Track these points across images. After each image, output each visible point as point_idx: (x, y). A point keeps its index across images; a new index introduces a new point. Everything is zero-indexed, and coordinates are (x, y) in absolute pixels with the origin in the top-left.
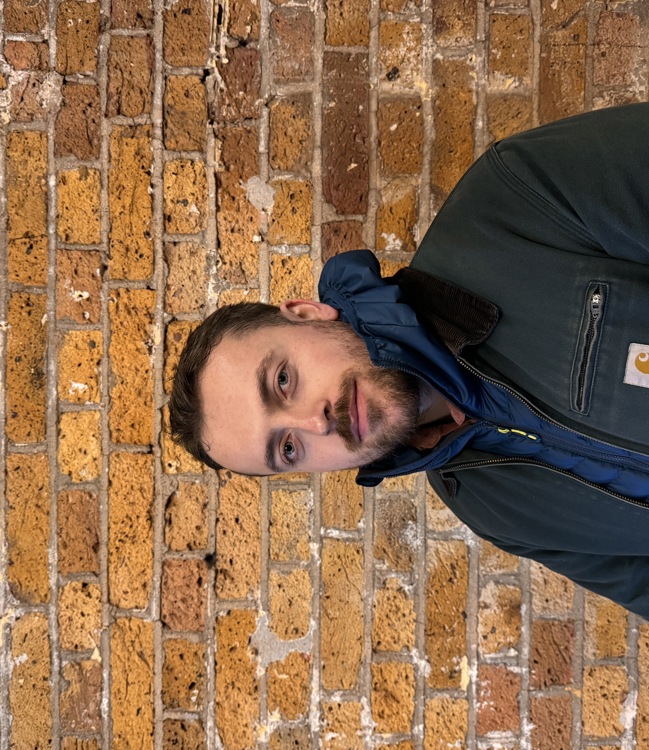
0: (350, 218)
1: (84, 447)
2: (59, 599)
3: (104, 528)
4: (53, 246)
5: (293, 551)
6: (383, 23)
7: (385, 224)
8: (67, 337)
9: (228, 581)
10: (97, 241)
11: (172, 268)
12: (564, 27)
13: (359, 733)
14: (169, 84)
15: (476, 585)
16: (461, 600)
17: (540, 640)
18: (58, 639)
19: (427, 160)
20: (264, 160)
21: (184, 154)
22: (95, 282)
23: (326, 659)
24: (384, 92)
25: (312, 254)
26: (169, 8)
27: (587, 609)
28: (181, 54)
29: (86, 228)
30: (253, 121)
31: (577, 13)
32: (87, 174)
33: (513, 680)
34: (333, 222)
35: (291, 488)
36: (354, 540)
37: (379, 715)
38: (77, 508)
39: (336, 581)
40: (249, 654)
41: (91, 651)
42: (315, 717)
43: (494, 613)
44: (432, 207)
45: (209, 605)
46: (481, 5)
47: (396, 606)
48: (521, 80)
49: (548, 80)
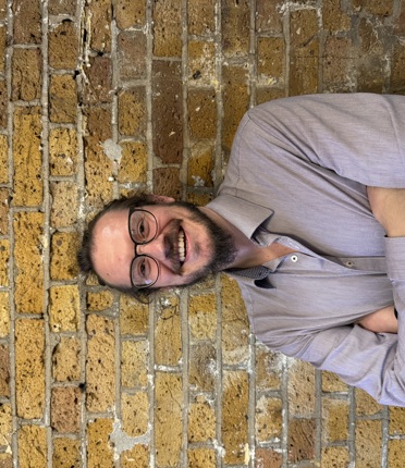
0: (171, 166)
3: (13, 367)
5: (137, 380)
6: (190, 42)
7: (193, 170)
9: (94, 400)
10: (6, 181)
11: (55, 198)
12: (304, 46)
14: (52, 80)
15: (254, 398)
16: (244, 408)
17: (295, 432)
19: (219, 130)
20: (115, 129)
21: (62, 125)
22: (4, 208)
23: (159, 448)
24: (191, 87)
26: (52, 31)
27: (323, 411)
28: (60, 61)
30: (108, 104)
31: (312, 37)
33: (277, 457)
34: (160, 168)
35: (135, 339)
36: (176, 372)
39: (164, 399)
40: (109, 447)
41: (5, 447)
43: (265, 415)
44: (223, 159)
45: (82, 415)
46: (252, 31)
47: (203, 413)
48: (278, 79)
49: (295, 79)
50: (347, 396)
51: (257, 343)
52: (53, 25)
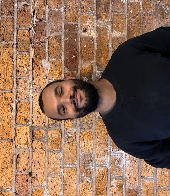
0: (73, 72)
5: (55, 171)
6: (82, 16)
7: (83, 74)
9: (36, 180)
11: (19, 86)
12: (134, 18)
14: (19, 32)
15: (110, 180)
16: (105, 184)
19: (95, 56)
20: (47, 54)
21: (23, 53)
24: (82, 36)
26: (19, 10)
27: (142, 186)
28: (22, 23)
30: (44, 43)
31: (138, 14)
34: (68, 73)
35: (55, 152)
36: (74, 168)
39: (68, 180)
43: (115, 188)
44: (97, 69)
45: (30, 187)
46: (110, 11)
47: (86, 187)
48: (122, 33)
49: (130, 33)
50: (153, 179)
51: (112, 154)
52: (19, 7)
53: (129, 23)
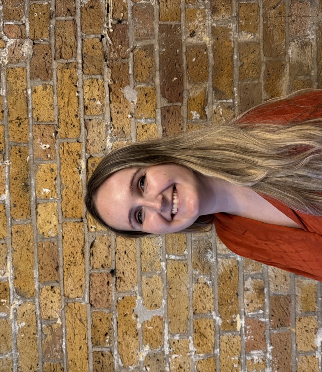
0: (175, 104)
1: (50, 220)
2: (40, 294)
3: (61, 259)
4: (31, 123)
5: (153, 267)
6: (187, 10)
7: (192, 106)
8: (39, 167)
9: (122, 283)
10: (52, 120)
11: (89, 132)
12: (274, 9)
13: (188, 354)
14: (85, 43)
15: (242, 280)
16: (235, 287)
17: (275, 305)
18: (40, 314)
19: (210, 75)
20: (132, 78)
21: (93, 76)
22: (52, 140)
23: (171, 318)
24: (189, 43)
25: (157, 122)
26: (83, 6)
27: (296, 289)
28: (90, 28)
29: (46, 114)
30: (126, 59)
31: (280, 2)
32: (46, 88)
33: (262, 325)
34: (166, 106)
36: (182, 260)
37: (198, 345)
38: (47, 250)
39: (175, 280)
40: (134, 318)
41: (56, 319)
42: (166, 347)
43: (251, 293)
44: (214, 97)
45: (113, 294)
47: (204, 291)
48: (254, 35)
49: (267, 34)
52: (84, 1)
53: (265, 17)
